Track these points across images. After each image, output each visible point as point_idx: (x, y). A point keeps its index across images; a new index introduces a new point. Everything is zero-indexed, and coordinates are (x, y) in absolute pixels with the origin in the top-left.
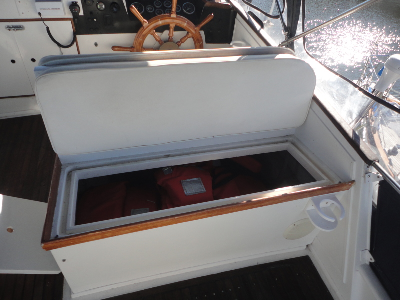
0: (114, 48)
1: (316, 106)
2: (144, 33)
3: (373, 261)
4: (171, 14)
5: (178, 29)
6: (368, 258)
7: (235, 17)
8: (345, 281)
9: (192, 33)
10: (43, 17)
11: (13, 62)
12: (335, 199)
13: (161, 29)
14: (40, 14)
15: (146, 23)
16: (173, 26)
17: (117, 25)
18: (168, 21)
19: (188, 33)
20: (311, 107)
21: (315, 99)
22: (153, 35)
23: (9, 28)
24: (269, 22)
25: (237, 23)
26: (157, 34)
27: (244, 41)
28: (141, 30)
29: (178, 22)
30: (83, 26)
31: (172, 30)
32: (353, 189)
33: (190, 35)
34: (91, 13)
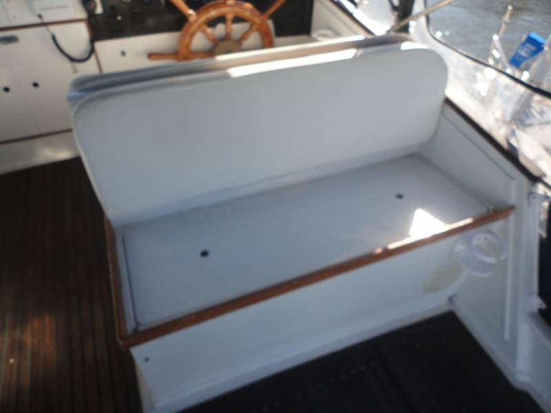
0: (151, 56)
2: (192, 30)
3: (544, 306)
5: (238, 19)
6: (537, 303)
8: (507, 336)
9: (257, 24)
10: (46, 20)
11: (7, 90)
12: (490, 232)
13: (212, 23)
14: (40, 16)
15: (192, 15)
16: (230, 17)
17: (150, 22)
18: (223, 10)
19: (252, 26)
20: (441, 113)
22: (204, 32)
26: (209, 30)
27: (330, 28)
28: (186, 26)
29: (238, 10)
30: (102, 28)
31: (229, 22)
32: (512, 217)
33: (255, 27)
34: (113, 8)
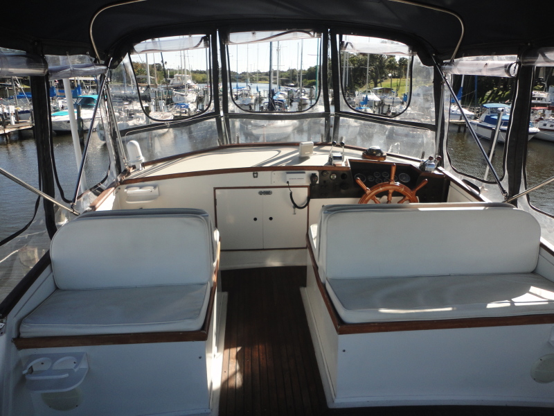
1: (543, 251)
2: (367, 199)
4: (390, 182)
5: (396, 194)
7: (449, 184)
9: (409, 197)
10: (290, 185)
11: (255, 219)
13: (380, 195)
14: (288, 182)
15: (368, 190)
16: (391, 191)
17: (343, 191)
20: (539, 253)
21: (542, 246)
22: (374, 200)
23: (261, 193)
24: (483, 188)
25: (450, 189)
26: (377, 199)
28: (364, 195)
29: (396, 188)
30: (315, 192)
31: (390, 195)
33: (407, 197)
34: (325, 181)
